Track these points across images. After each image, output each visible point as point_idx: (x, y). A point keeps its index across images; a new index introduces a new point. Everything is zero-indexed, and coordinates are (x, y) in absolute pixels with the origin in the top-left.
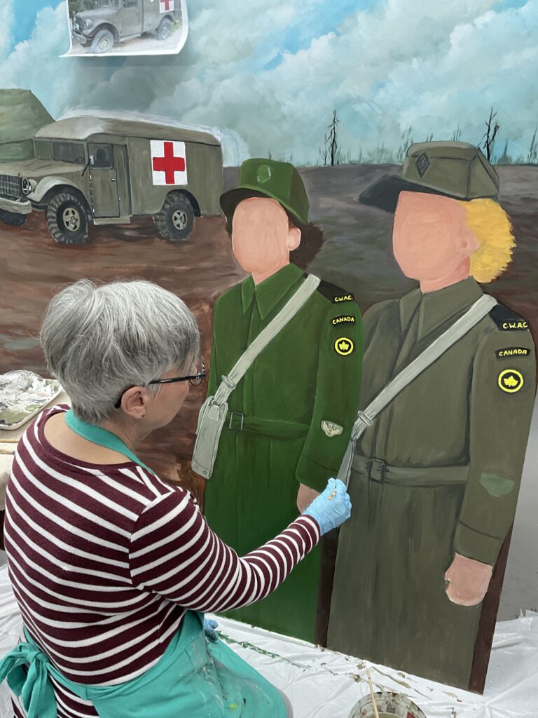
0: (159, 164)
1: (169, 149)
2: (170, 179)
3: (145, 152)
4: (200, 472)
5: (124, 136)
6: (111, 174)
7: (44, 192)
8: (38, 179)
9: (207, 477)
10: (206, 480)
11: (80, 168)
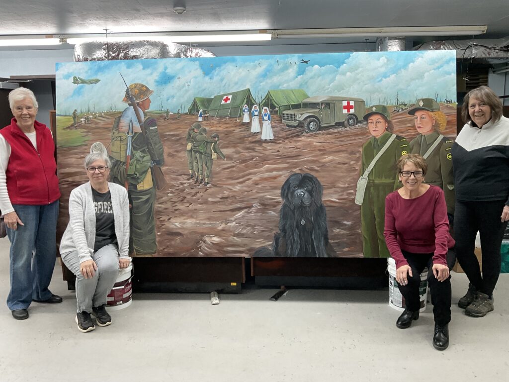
0: (345, 107)
1: (348, 103)
2: (349, 111)
3: (341, 105)
4: (358, 203)
5: (334, 101)
6: (329, 111)
7: (303, 118)
8: (302, 114)
9: (361, 205)
10: (360, 206)
11: (318, 110)
